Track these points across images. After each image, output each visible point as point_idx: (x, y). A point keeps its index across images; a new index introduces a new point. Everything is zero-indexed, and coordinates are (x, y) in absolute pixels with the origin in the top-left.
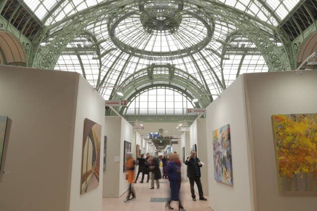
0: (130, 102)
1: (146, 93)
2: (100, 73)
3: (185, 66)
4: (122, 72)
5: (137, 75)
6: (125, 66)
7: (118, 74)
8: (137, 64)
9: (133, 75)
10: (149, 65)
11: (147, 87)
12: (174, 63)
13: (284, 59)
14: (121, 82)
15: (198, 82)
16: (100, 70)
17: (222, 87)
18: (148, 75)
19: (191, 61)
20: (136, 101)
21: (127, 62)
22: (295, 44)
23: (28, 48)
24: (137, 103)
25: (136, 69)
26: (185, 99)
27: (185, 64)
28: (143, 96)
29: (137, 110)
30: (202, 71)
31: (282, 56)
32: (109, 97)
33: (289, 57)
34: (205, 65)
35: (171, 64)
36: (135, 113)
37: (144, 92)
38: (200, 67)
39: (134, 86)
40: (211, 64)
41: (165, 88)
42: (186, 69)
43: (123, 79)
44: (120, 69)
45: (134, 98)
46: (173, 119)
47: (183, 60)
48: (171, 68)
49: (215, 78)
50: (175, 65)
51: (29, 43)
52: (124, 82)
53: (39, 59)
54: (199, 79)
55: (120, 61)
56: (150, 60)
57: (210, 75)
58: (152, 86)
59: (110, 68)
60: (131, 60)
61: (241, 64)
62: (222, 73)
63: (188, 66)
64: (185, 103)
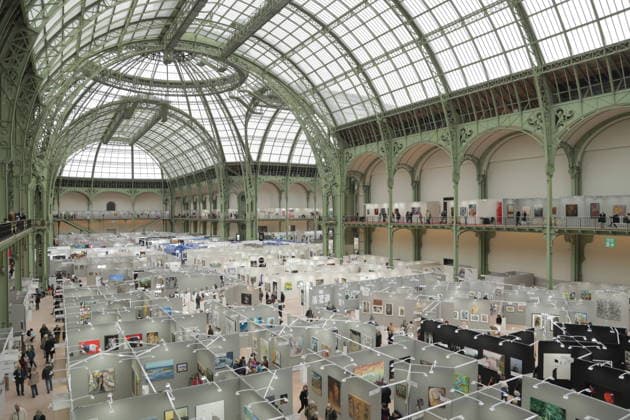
34: (220, 111)
38: (212, 112)
42: (190, 110)
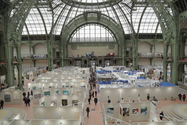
0: (73, 34)
1: (83, 28)
2: (53, 18)
3: (108, 13)
4: (67, 17)
5: (77, 18)
6: (69, 13)
7: (64, 18)
8: (77, 11)
9: (74, 18)
10: (85, 12)
11: (84, 25)
12: (100, 11)
13: (173, 25)
14: (67, 23)
15: (116, 22)
16: (53, 17)
17: (131, 26)
18: (84, 17)
19: (111, 9)
20: (77, 33)
21: (70, 10)
22: (182, 16)
23: (2, 21)
24: (78, 35)
25: (76, 14)
26: (107, 32)
27: (107, 11)
28: (81, 30)
29: (78, 39)
30: (118, 15)
31: (171, 23)
32: (60, 33)
33: (176, 25)
35: (99, 11)
36: (77, 41)
37: (82, 27)
39: (76, 25)
40: (125, 12)
41: (95, 25)
43: (68, 21)
44: (66, 15)
45: (76, 31)
46: (100, 45)
47: (106, 9)
48: (99, 14)
49: (126, 21)
50: (101, 11)
51: (2, 17)
52: (69, 23)
53: (11, 27)
54: (116, 21)
55: (66, 10)
56: (85, 9)
57: (124, 19)
58: (87, 24)
59: (59, 15)
60: (73, 9)
61: (143, 12)
62: (131, 18)
63: (110, 12)
64: (107, 35)
